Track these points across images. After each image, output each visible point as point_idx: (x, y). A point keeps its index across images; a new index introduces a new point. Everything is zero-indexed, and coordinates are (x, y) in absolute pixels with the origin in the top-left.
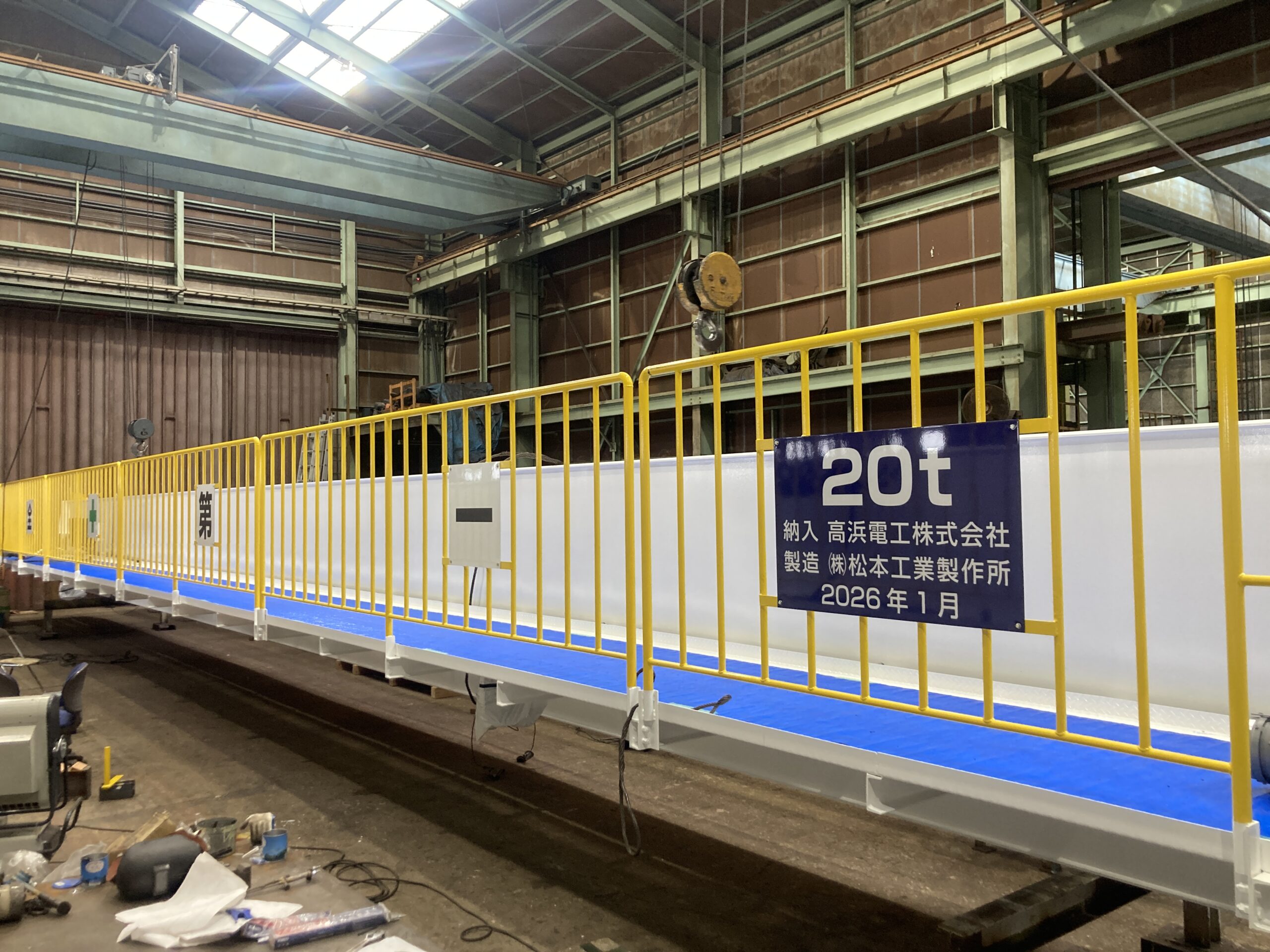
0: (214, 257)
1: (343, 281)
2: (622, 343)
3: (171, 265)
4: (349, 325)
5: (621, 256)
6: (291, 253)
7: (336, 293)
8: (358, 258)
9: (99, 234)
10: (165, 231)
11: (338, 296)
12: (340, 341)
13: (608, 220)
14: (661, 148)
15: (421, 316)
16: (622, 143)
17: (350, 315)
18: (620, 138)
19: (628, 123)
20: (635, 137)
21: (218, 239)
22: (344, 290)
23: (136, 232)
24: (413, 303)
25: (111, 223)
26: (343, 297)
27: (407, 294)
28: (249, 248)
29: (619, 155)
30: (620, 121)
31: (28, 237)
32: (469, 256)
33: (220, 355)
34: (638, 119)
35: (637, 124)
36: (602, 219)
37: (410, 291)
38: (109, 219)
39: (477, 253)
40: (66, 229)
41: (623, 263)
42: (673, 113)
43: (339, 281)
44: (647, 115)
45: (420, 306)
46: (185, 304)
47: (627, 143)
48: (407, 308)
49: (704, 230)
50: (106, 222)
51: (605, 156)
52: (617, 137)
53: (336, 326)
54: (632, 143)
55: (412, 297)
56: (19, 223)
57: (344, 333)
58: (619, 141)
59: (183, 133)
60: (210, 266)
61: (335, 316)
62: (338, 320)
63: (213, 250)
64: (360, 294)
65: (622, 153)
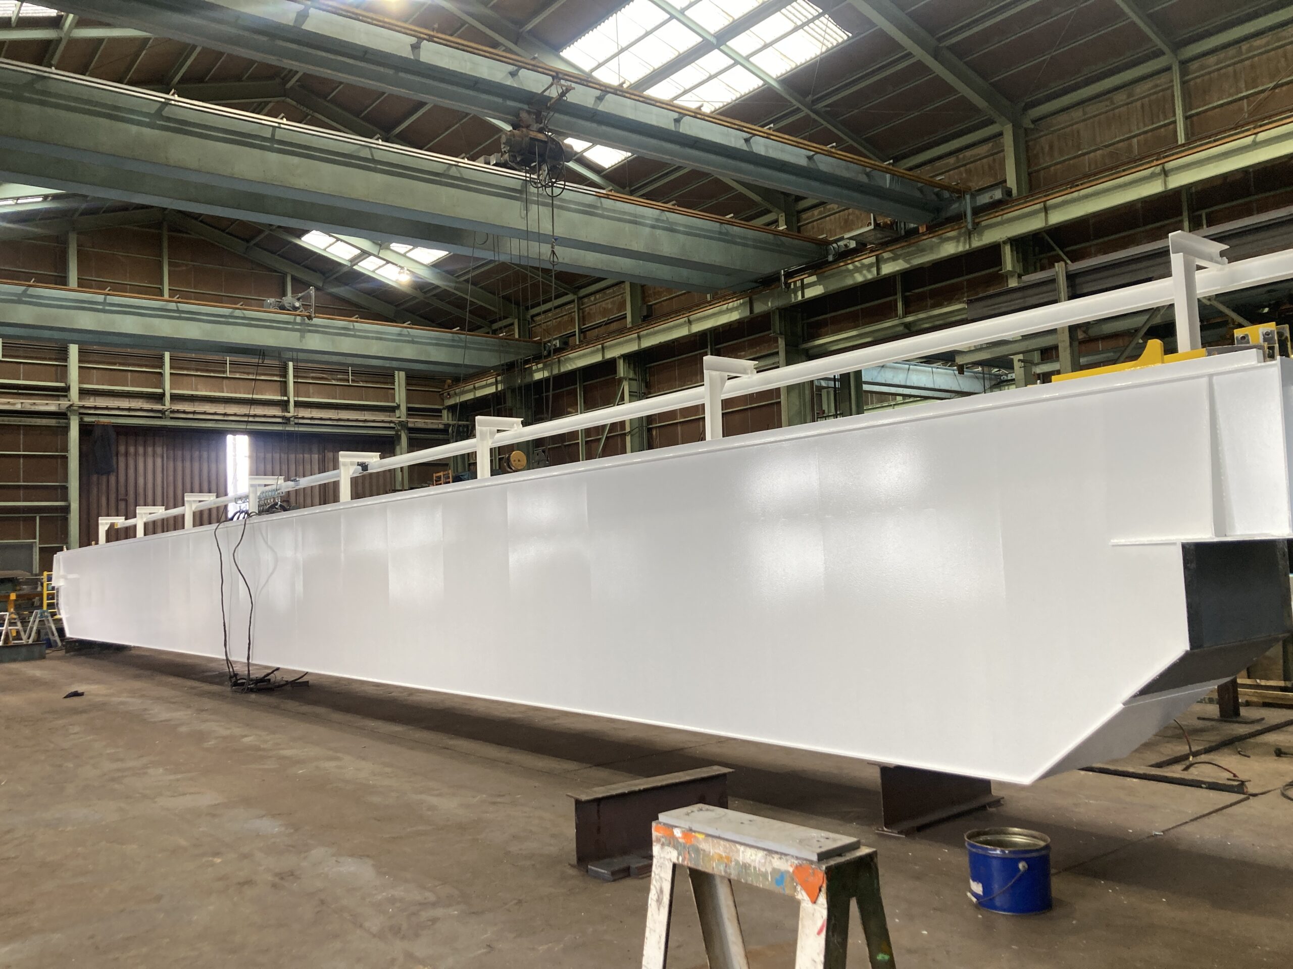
0: (311, 391)
1: (397, 400)
2: (587, 442)
3: (286, 398)
4: (402, 432)
5: (584, 386)
6: (361, 384)
7: (393, 409)
8: (408, 384)
9: (241, 382)
10: (280, 376)
11: (394, 411)
12: (396, 442)
13: (574, 367)
14: (606, 319)
15: (451, 422)
16: (583, 313)
17: (403, 425)
18: (582, 309)
19: (586, 300)
20: (591, 309)
21: (313, 378)
22: (398, 407)
23: (263, 378)
24: (445, 413)
25: (248, 373)
26: (397, 412)
27: (441, 407)
28: (334, 382)
29: (581, 320)
30: (580, 299)
31: (199, 387)
32: (484, 383)
33: (316, 456)
34: (592, 298)
35: (591, 301)
36: (571, 365)
37: (443, 405)
38: (246, 371)
39: (489, 381)
40: (220, 380)
41: (586, 390)
42: (613, 297)
43: (394, 401)
44: (598, 296)
45: (450, 415)
46: (296, 424)
47: (586, 313)
48: (441, 416)
49: (631, 375)
50: (244, 373)
51: (572, 320)
52: (579, 309)
53: (394, 433)
54: (589, 313)
55: (444, 409)
56: (193, 378)
57: (399, 437)
58: (581, 311)
59: (316, 335)
60: (309, 397)
61: (392, 425)
62: (394, 428)
63: (311, 386)
64: (409, 409)
65: (583, 319)
